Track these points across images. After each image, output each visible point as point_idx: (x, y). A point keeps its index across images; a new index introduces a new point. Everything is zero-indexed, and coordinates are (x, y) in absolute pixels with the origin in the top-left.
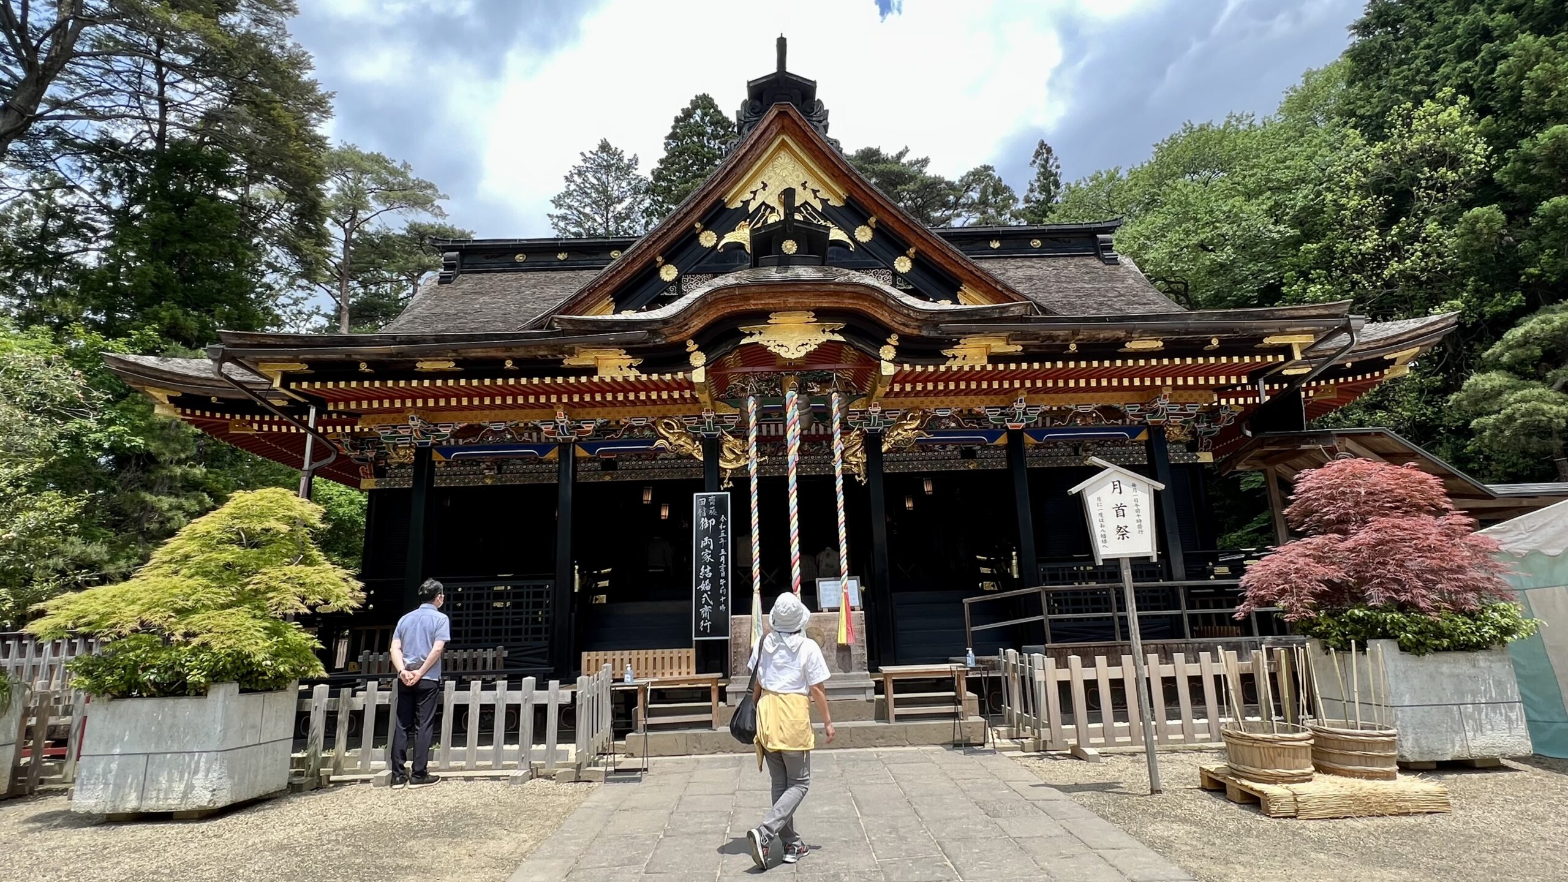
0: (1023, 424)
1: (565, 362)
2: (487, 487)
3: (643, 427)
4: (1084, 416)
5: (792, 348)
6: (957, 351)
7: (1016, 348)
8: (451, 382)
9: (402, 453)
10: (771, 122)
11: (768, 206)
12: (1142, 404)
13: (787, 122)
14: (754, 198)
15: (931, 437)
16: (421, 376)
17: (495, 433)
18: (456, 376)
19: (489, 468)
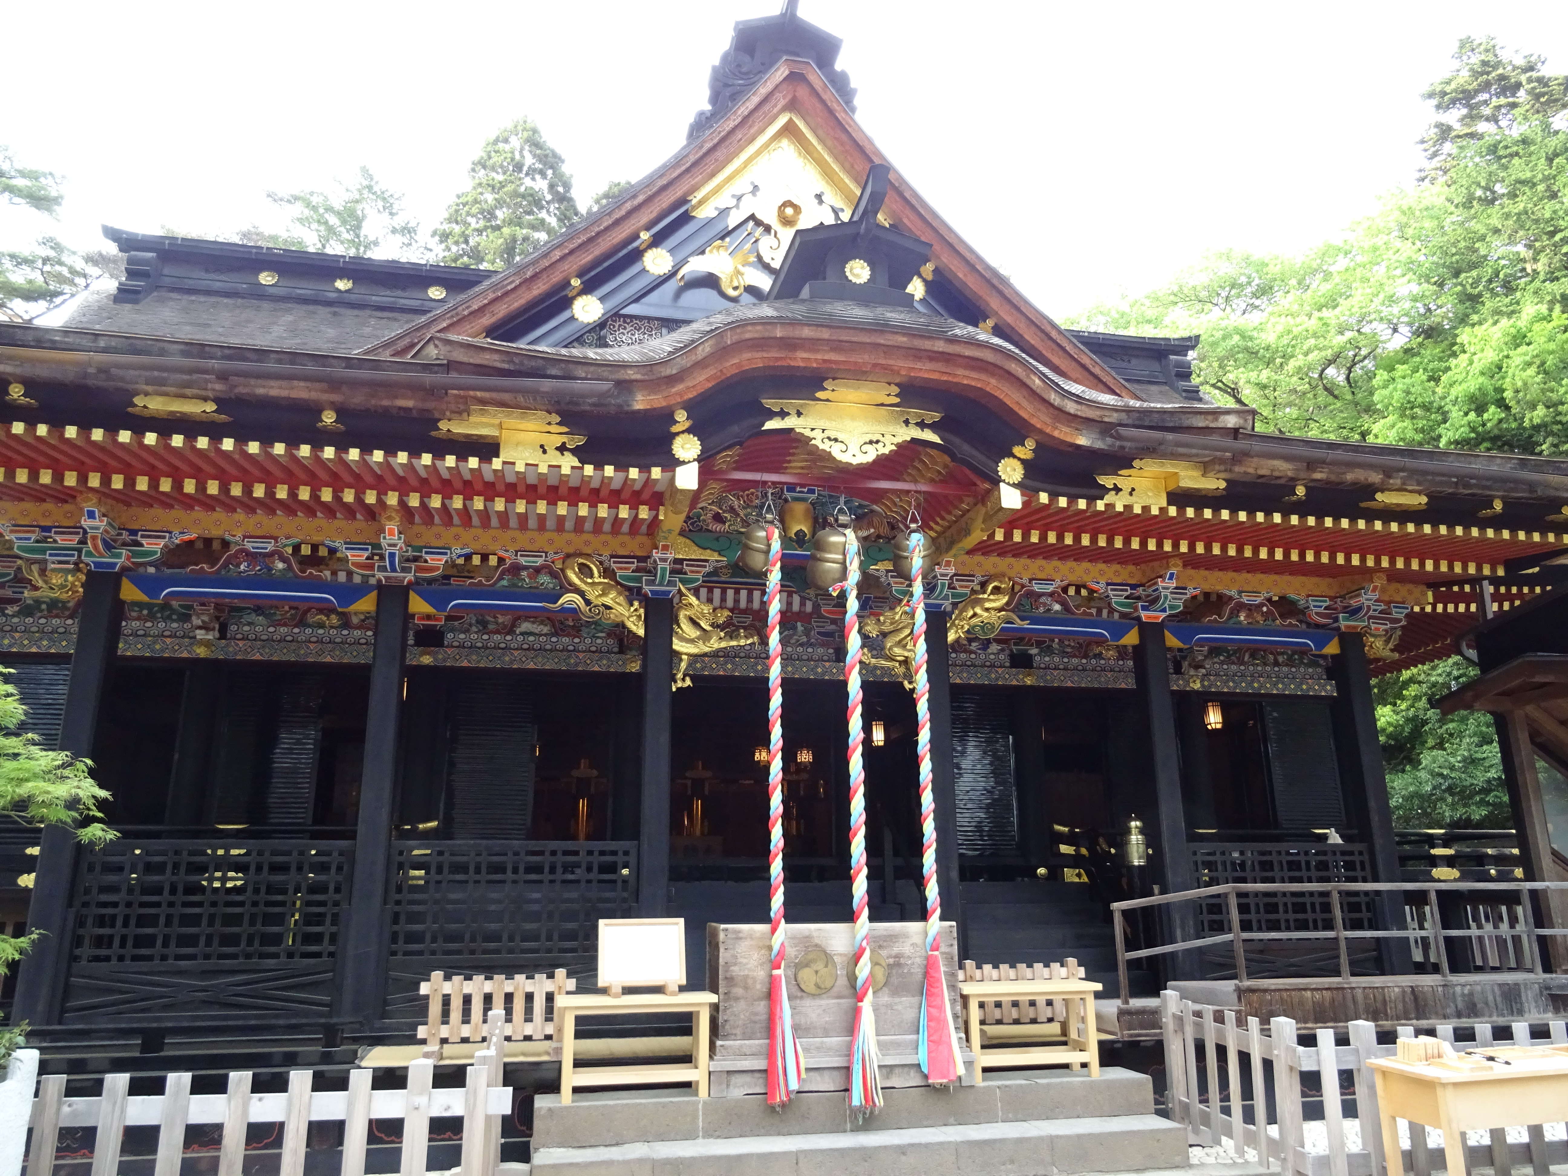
0: (1164, 615)
1: (443, 426)
2: (196, 662)
3: (538, 570)
4: (1250, 609)
5: (854, 448)
6: (1124, 479)
7: (1215, 483)
8: (203, 442)
9: (56, 580)
10: (777, 87)
11: (758, 223)
12: (1332, 599)
13: (802, 92)
14: (737, 206)
15: (1025, 625)
16: (140, 424)
17: (251, 557)
18: (216, 432)
19: (205, 627)
